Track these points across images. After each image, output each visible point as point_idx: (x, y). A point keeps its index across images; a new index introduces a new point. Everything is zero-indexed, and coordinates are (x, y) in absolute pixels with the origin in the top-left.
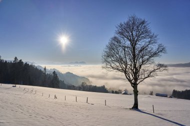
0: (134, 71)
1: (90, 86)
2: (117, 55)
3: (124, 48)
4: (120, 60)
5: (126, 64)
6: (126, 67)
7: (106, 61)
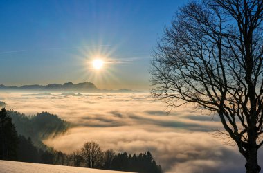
0: (248, 106)
1: (109, 153)
2: (199, 60)
3: (219, 37)
4: (207, 75)
5: (223, 86)
6: (224, 94)
7: (163, 76)
